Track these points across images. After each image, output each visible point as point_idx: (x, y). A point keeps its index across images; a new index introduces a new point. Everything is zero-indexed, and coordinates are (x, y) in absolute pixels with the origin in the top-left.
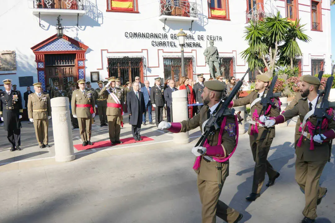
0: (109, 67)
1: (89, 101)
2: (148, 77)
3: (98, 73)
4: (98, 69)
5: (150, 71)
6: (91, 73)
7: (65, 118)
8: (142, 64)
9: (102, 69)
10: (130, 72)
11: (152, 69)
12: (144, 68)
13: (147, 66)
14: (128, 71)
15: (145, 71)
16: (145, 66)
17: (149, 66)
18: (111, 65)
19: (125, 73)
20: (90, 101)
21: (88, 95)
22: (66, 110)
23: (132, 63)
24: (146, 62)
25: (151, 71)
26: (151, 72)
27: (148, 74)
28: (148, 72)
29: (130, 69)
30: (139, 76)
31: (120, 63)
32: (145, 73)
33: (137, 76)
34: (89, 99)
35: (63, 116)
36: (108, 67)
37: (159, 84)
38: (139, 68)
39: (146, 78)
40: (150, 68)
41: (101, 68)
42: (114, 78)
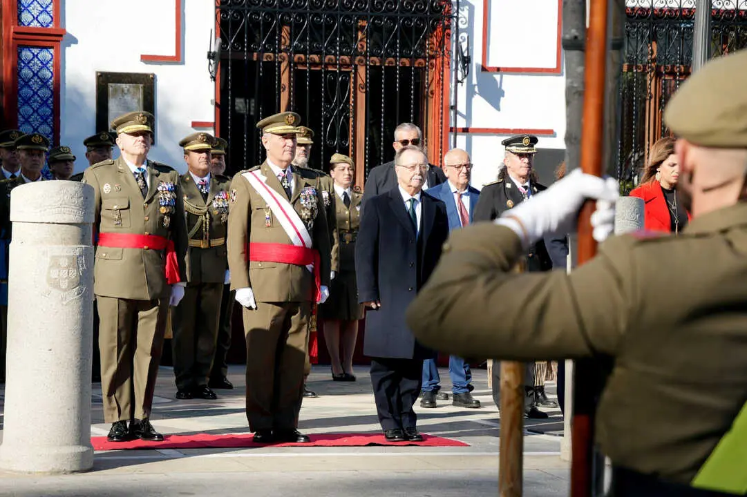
0: (222, 48)
1: (162, 220)
2: (476, 139)
3: (147, 85)
4: (147, 59)
5: (494, 96)
6: (106, 81)
7: (74, 274)
8: (441, 44)
9: (178, 59)
10: (361, 97)
11: (509, 83)
12: (454, 72)
13: (477, 59)
14: (345, 84)
15: (462, 90)
16: (467, 61)
17: (492, 63)
18: (240, 39)
19: (329, 101)
20: (167, 220)
21: (160, 188)
22: (83, 241)
23: (374, 31)
24: (470, 30)
25: (502, 93)
26: (503, 102)
27: (483, 114)
28: (479, 102)
29: (362, 71)
30: (419, 121)
31: (296, 28)
32: (461, 107)
33: (408, 121)
34: (163, 210)
35: (64, 263)
36: (214, 49)
37: (524, 171)
38: (421, 72)
39: (461, 140)
40: (497, 77)
41: (173, 53)
42: (290, 119)
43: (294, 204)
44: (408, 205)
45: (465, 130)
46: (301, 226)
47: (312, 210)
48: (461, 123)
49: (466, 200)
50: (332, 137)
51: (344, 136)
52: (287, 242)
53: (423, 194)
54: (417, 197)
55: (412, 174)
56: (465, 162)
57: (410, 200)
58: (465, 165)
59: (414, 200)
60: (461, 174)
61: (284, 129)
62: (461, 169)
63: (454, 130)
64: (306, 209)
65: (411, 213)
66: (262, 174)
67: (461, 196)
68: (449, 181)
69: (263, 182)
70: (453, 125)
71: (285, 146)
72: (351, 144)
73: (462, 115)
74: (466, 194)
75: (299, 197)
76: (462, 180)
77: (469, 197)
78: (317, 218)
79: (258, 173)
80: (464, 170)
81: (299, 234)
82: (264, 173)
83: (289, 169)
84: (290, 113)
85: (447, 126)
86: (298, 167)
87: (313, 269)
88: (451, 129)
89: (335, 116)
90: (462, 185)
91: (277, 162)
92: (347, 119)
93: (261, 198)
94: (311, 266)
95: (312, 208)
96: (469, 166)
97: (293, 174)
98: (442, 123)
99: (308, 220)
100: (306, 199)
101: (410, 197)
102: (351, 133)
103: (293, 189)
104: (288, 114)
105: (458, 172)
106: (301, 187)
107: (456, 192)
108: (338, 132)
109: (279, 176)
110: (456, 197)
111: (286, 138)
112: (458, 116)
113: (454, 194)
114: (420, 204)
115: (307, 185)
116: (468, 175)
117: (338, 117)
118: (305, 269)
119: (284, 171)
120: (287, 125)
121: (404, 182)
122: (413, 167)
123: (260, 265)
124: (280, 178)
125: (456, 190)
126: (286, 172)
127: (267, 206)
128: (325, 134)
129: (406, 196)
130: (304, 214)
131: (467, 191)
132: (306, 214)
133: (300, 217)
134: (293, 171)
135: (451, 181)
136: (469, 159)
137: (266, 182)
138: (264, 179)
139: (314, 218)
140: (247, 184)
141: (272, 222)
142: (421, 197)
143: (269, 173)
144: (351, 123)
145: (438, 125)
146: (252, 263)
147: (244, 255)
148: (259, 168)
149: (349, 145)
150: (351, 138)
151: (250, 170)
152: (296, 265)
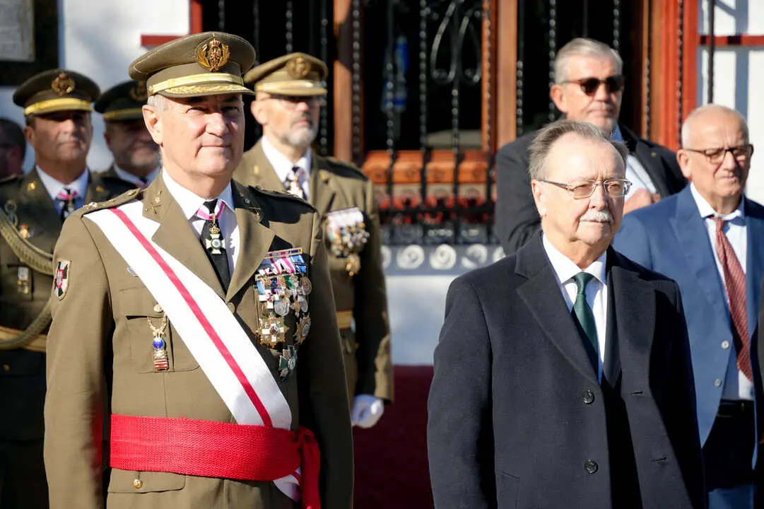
42: (212, 54)
43: (236, 300)
44: (572, 292)
45: (734, 41)
46: (256, 367)
47: (291, 319)
48: (725, 26)
49: (738, 237)
50: (443, 63)
51: (471, 59)
52: (215, 417)
53: (614, 260)
54: (596, 269)
55: (580, 205)
56: (730, 140)
57: (574, 279)
58: (731, 150)
59: (589, 278)
60: (721, 172)
61: (197, 85)
62: (721, 158)
63: (708, 41)
64: (272, 317)
65: (580, 314)
66: (146, 213)
67: (724, 226)
68: (693, 187)
69: (149, 237)
70: (705, 30)
71: (202, 131)
72: (487, 76)
73: (726, 8)
74: (737, 221)
75: (252, 282)
76: (725, 186)
77: (745, 229)
78: (307, 340)
79: (134, 210)
80: (728, 161)
81: (249, 389)
82: (151, 213)
83: (226, 197)
84: (214, 37)
85: (694, 30)
86: (254, 191)
87: (298, 489)
88: (703, 40)
89: (451, 18)
90: (726, 199)
91: (187, 180)
92: (477, 24)
93: (139, 286)
94: (292, 479)
95: (292, 312)
96: (743, 150)
97: (239, 213)
98: (681, 27)
99: (279, 346)
100: (273, 287)
101: (576, 271)
102: (486, 54)
103: (236, 258)
104: (207, 40)
105: (712, 168)
106: (260, 250)
107: (711, 216)
108: (456, 51)
109: (195, 218)
110: (712, 227)
111: (207, 111)
112: (718, 11)
113: (708, 220)
114: (605, 288)
115: (279, 244)
116: (740, 173)
117: (456, 21)
118: (271, 493)
119: (211, 206)
120: (206, 70)
121: (558, 228)
122: (586, 187)
123: (136, 482)
124: (199, 226)
125: (711, 211)
126: (217, 209)
127: (156, 309)
128: (428, 60)
129: (564, 267)
130: (266, 332)
131: (738, 213)
132: (273, 332)
133: (255, 339)
134: (238, 202)
135: (699, 188)
136: (744, 133)
137: (156, 237)
138: (149, 228)
139: (300, 340)
140: (99, 243)
141: (171, 356)
142: (608, 268)
143: (166, 211)
144: (486, 33)
145: (673, 31)
146: (115, 474)
147: (90, 453)
148: (140, 197)
149: (481, 80)
150: (486, 65)
151: (111, 202)
152: (243, 481)
